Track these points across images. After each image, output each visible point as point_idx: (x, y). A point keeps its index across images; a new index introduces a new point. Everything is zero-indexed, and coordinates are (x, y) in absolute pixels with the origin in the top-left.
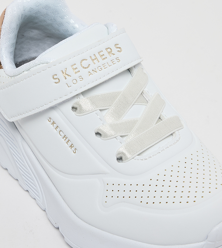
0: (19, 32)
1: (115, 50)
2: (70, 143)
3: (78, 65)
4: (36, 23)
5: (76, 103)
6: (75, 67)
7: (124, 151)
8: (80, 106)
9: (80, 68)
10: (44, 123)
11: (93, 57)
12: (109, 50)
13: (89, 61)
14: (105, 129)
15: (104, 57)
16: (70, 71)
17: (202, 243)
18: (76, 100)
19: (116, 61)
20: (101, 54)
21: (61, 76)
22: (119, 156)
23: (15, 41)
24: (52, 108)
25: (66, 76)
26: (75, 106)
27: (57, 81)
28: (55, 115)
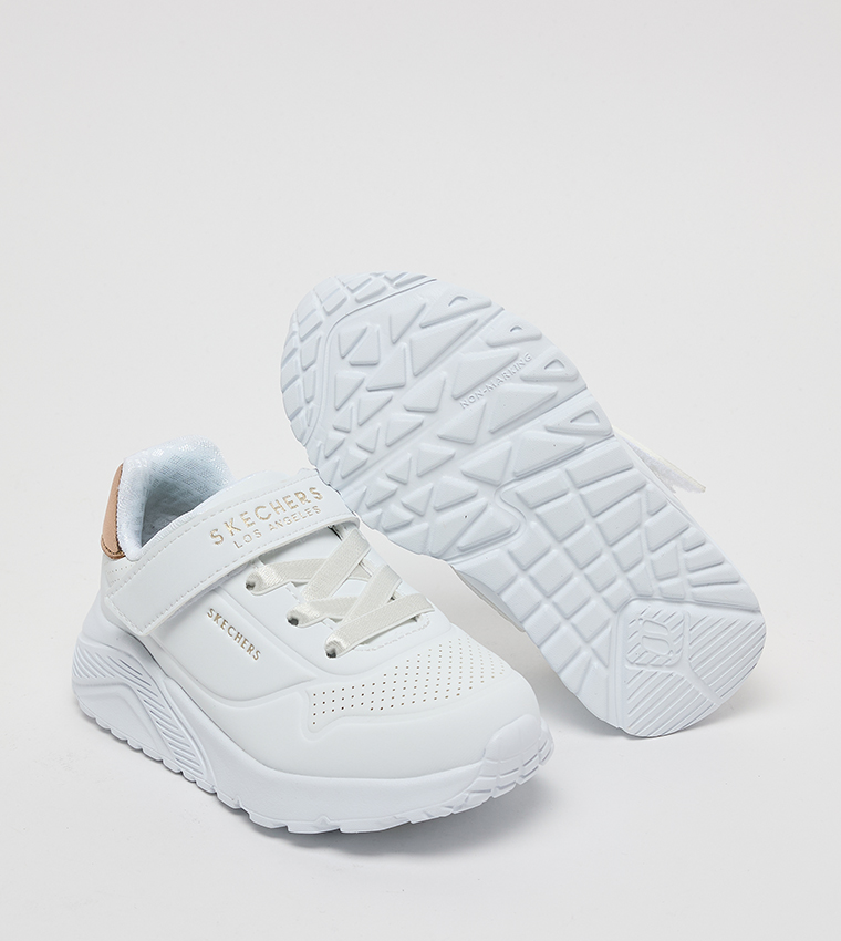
0: (145, 519)
1: (310, 496)
2: (247, 645)
3: (251, 514)
4: (175, 499)
5: (252, 576)
6: (245, 516)
7: (338, 640)
8: (259, 578)
9: (254, 518)
10: (202, 619)
11: (276, 505)
12: (300, 495)
13: (269, 509)
14: (303, 609)
15: (292, 505)
16: (238, 522)
17: (479, 764)
18: (251, 571)
19: (313, 511)
20: (288, 500)
21: (225, 531)
22: (329, 649)
23: (142, 514)
24: (213, 590)
25: (234, 530)
26: (252, 580)
27: (219, 539)
28: (218, 601)
